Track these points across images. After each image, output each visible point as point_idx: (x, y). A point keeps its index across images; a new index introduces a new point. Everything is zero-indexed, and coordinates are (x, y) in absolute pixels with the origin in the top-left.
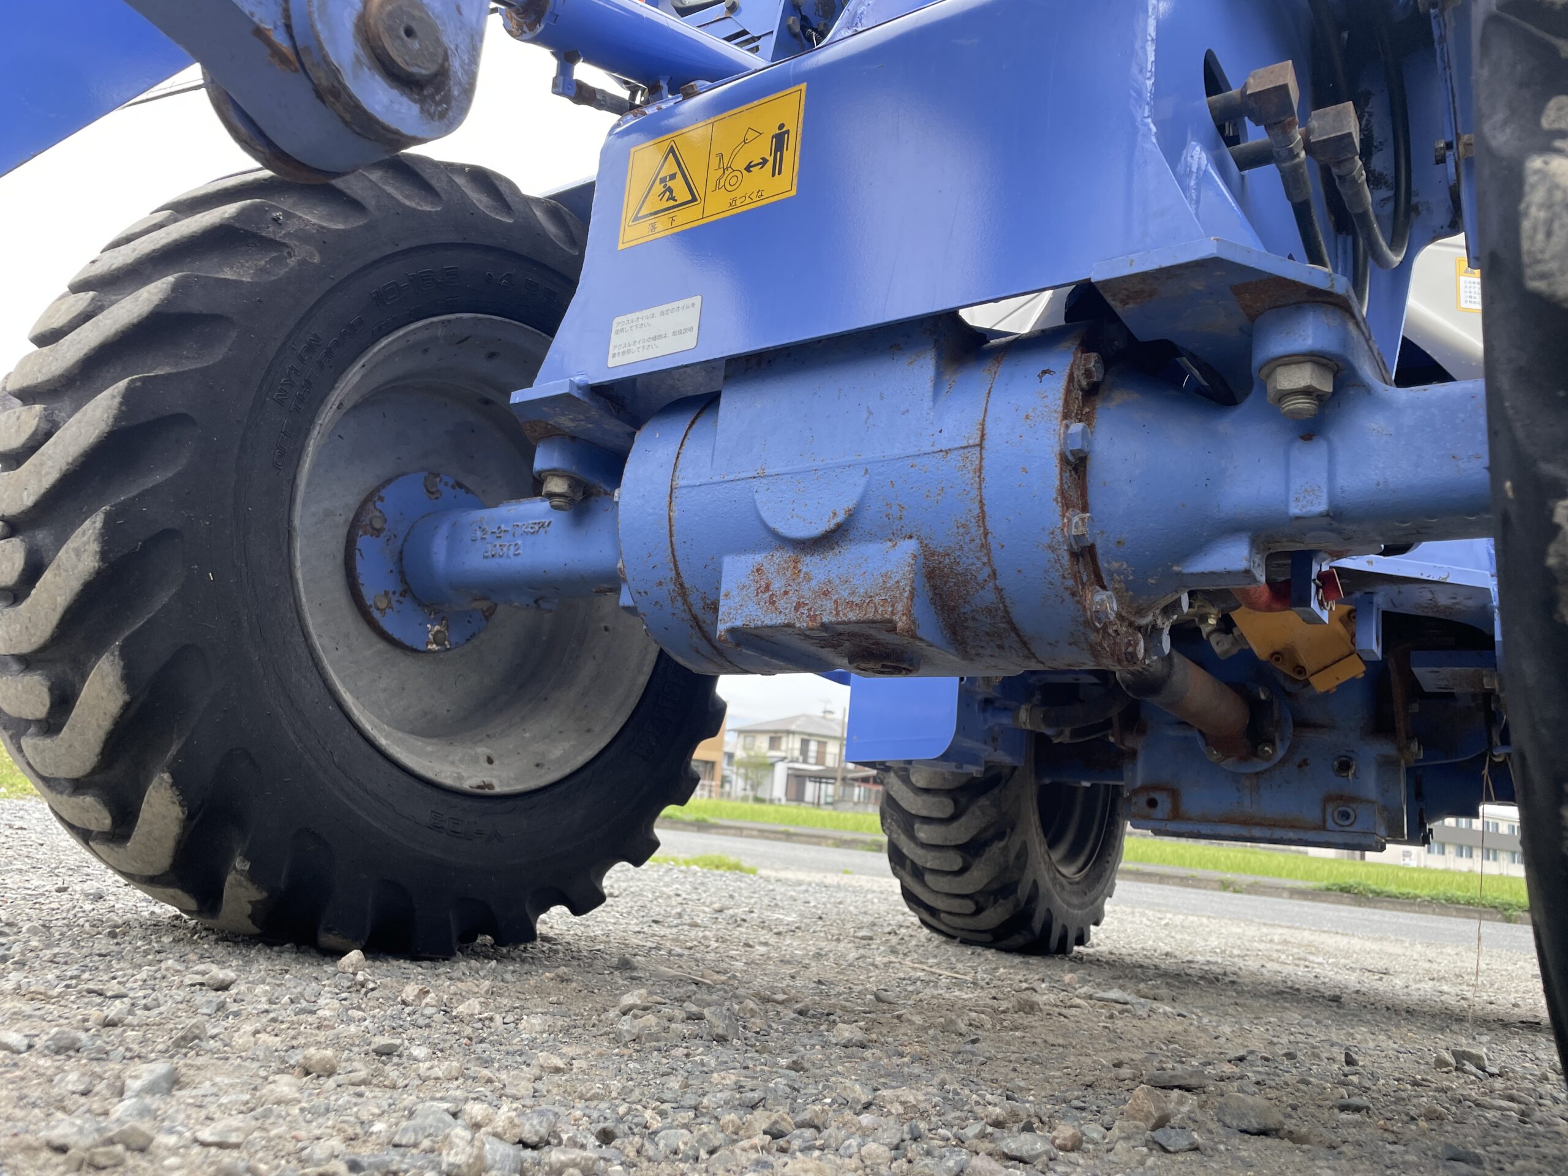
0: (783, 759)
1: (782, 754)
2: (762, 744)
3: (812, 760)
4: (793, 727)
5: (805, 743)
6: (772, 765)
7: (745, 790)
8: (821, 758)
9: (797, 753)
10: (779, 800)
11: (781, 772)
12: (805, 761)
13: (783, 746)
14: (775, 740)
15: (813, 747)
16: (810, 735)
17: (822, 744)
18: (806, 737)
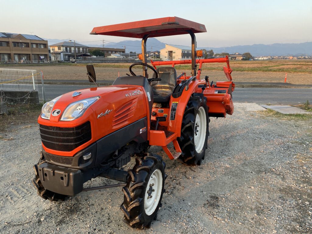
0: (62, 52)
2: (56, 49)
4: (63, 45)
5: (66, 48)
6: (60, 54)
7: (54, 59)
8: (70, 51)
9: (65, 51)
10: (63, 61)
11: (62, 54)
12: (67, 52)
13: (62, 49)
14: (59, 49)
15: (68, 49)
16: (67, 46)
17: (70, 49)
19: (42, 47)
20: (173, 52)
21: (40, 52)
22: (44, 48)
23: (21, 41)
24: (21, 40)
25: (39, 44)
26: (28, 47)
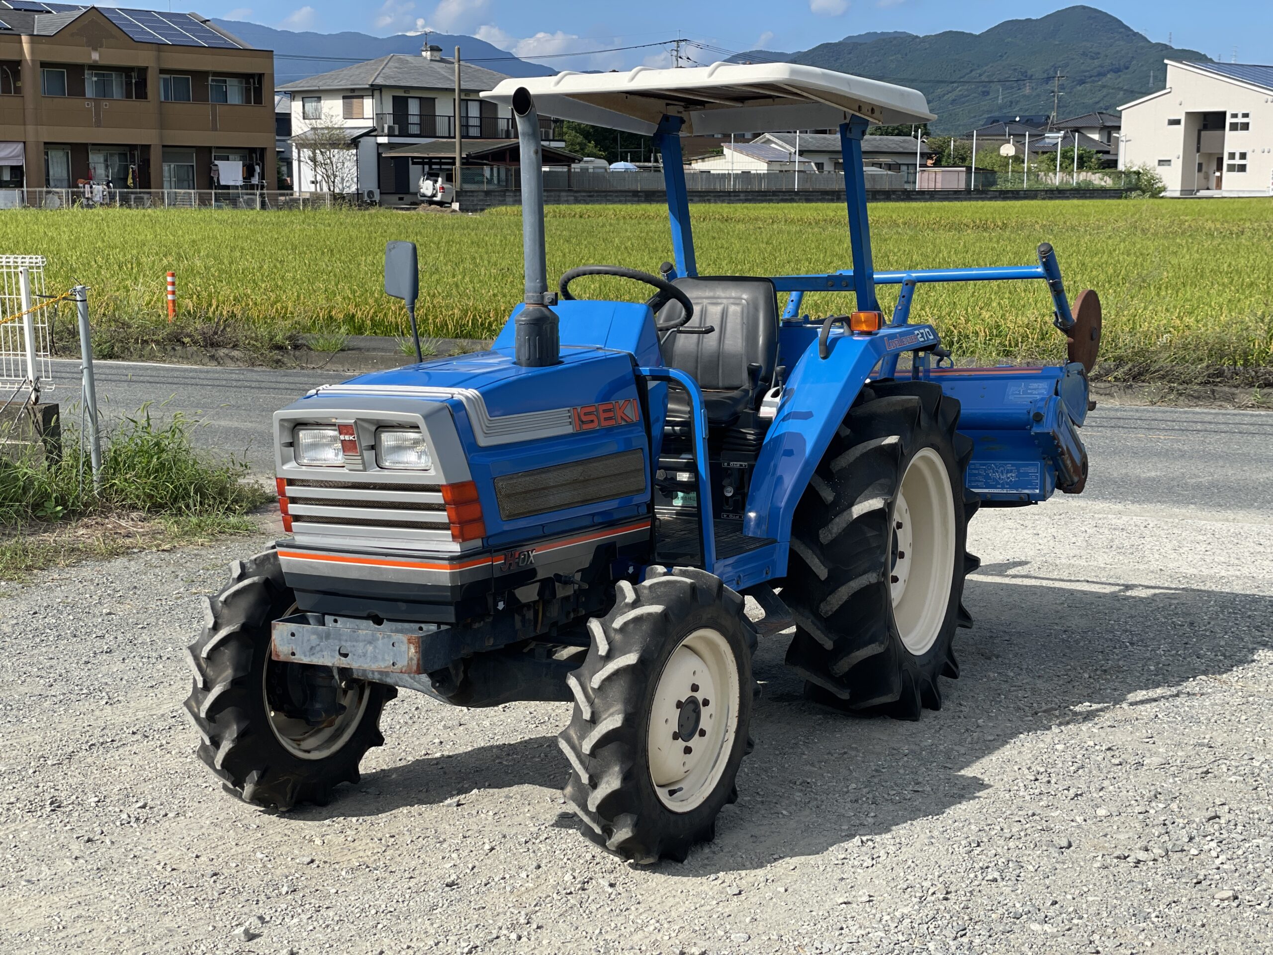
0: (369, 132)
1: (370, 124)
2: (333, 109)
3: (414, 130)
5: (400, 104)
6: (352, 143)
8: (428, 128)
9: (389, 121)
10: (371, 193)
11: (368, 147)
13: (368, 113)
14: (351, 107)
15: (414, 108)
17: (427, 104)
18: (401, 94)
19: (234, 94)
20: (1229, 120)
21: (214, 129)
22: (248, 101)
23: (95, 56)
24: (95, 49)
25: (216, 74)
26: (142, 94)
